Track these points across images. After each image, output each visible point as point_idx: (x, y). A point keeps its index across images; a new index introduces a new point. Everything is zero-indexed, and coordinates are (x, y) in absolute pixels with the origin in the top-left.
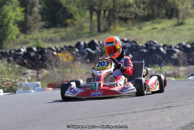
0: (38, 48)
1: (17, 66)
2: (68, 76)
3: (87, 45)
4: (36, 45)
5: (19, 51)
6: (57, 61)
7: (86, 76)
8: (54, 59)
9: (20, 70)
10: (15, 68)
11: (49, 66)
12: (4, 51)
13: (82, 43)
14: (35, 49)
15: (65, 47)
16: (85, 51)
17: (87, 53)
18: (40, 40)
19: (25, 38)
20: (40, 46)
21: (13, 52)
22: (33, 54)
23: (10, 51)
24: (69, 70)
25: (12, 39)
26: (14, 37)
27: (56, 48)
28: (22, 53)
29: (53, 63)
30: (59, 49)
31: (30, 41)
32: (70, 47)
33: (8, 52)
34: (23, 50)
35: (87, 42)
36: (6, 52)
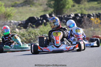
0: (81, 14)
2: (97, 33)
4: (81, 12)
5: (70, 16)
6: (89, 23)
8: (88, 23)
11: (85, 27)
12: (61, 16)
14: (80, 15)
15: (99, 14)
18: (83, 9)
19: (79, 7)
20: (83, 13)
21: (66, 17)
22: (78, 18)
23: (64, 16)
24: (98, 29)
26: (70, 7)
27: (93, 14)
28: (71, 17)
29: (87, 25)
30: (95, 15)
31: (77, 10)
33: (63, 16)
34: (73, 15)
36: (62, 17)
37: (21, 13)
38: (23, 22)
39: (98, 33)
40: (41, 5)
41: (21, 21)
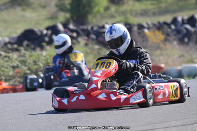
0: (126, 24)
1: (97, 47)
2: (157, 59)
3: (186, 22)
4: (124, 20)
5: (103, 27)
7: (179, 60)
9: (100, 51)
10: (93, 49)
12: (85, 27)
13: (180, 19)
15: (159, 23)
16: (182, 28)
17: (185, 31)
21: (95, 28)
23: (92, 28)
24: (158, 52)
25: (98, 12)
26: (102, 10)
27: (147, 24)
30: (151, 26)
32: (165, 23)
33: (89, 28)
34: (108, 26)
35: (186, 17)
37: (5, 21)
38: (13, 39)
39: (159, 60)
40: (44, 7)
41: (9, 38)
